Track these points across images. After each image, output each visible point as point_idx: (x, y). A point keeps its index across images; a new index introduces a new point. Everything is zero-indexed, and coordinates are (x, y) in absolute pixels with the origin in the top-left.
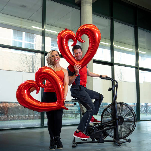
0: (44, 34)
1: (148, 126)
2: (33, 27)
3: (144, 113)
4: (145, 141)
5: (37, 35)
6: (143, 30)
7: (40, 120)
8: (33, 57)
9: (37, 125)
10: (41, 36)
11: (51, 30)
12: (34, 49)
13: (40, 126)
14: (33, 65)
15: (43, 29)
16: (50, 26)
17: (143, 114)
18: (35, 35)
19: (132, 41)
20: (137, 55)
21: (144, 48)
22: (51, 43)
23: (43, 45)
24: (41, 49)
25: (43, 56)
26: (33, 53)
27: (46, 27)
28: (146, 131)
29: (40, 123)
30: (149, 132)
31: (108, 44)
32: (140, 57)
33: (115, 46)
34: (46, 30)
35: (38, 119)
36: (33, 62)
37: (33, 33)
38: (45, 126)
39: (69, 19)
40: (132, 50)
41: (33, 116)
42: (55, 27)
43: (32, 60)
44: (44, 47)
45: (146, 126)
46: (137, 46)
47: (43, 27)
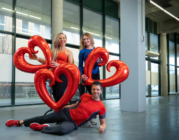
0: (14, 16)
1: (113, 104)
2: (3, 8)
3: (109, 92)
4: (110, 117)
5: (7, 17)
6: (110, 18)
7: (10, 99)
8: (4, 38)
9: (7, 104)
10: (12, 18)
11: (22, 12)
12: (4, 30)
13: (10, 105)
14: (3, 46)
15: (14, 11)
16: (20, 9)
17: (108, 94)
18: (5, 16)
19: (100, 27)
20: (104, 40)
21: (111, 35)
22: (22, 25)
23: (14, 27)
24: (11, 31)
25: (14, 37)
26: (3, 34)
27: (17, 9)
28: (111, 109)
29: (10, 102)
30: (113, 109)
31: (77, 29)
32: (106, 43)
33: (84, 31)
34: (17, 12)
35: (9, 98)
36: (3, 43)
37: (3, 15)
38: (15, 105)
39: (40, 3)
40: (100, 35)
41: (3, 95)
42: (26, 10)
43: (2, 41)
44: (15, 29)
45: (111, 104)
46: (104, 32)
47: (14, 9)
